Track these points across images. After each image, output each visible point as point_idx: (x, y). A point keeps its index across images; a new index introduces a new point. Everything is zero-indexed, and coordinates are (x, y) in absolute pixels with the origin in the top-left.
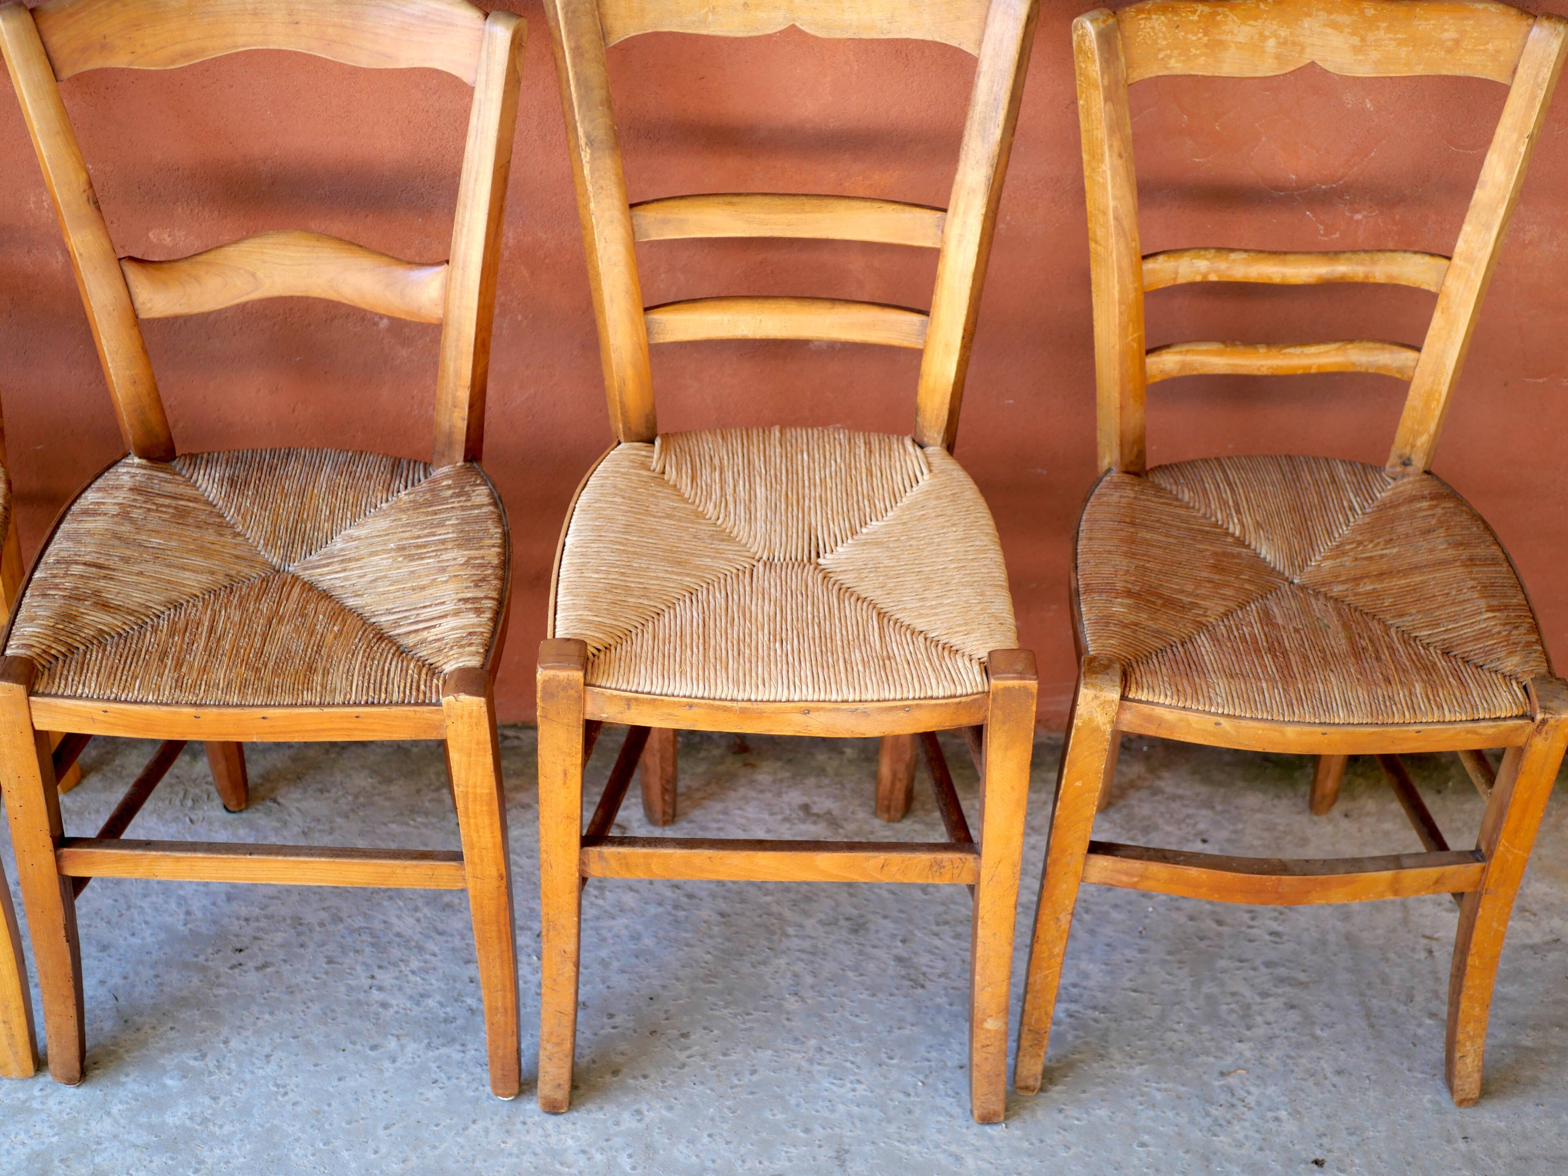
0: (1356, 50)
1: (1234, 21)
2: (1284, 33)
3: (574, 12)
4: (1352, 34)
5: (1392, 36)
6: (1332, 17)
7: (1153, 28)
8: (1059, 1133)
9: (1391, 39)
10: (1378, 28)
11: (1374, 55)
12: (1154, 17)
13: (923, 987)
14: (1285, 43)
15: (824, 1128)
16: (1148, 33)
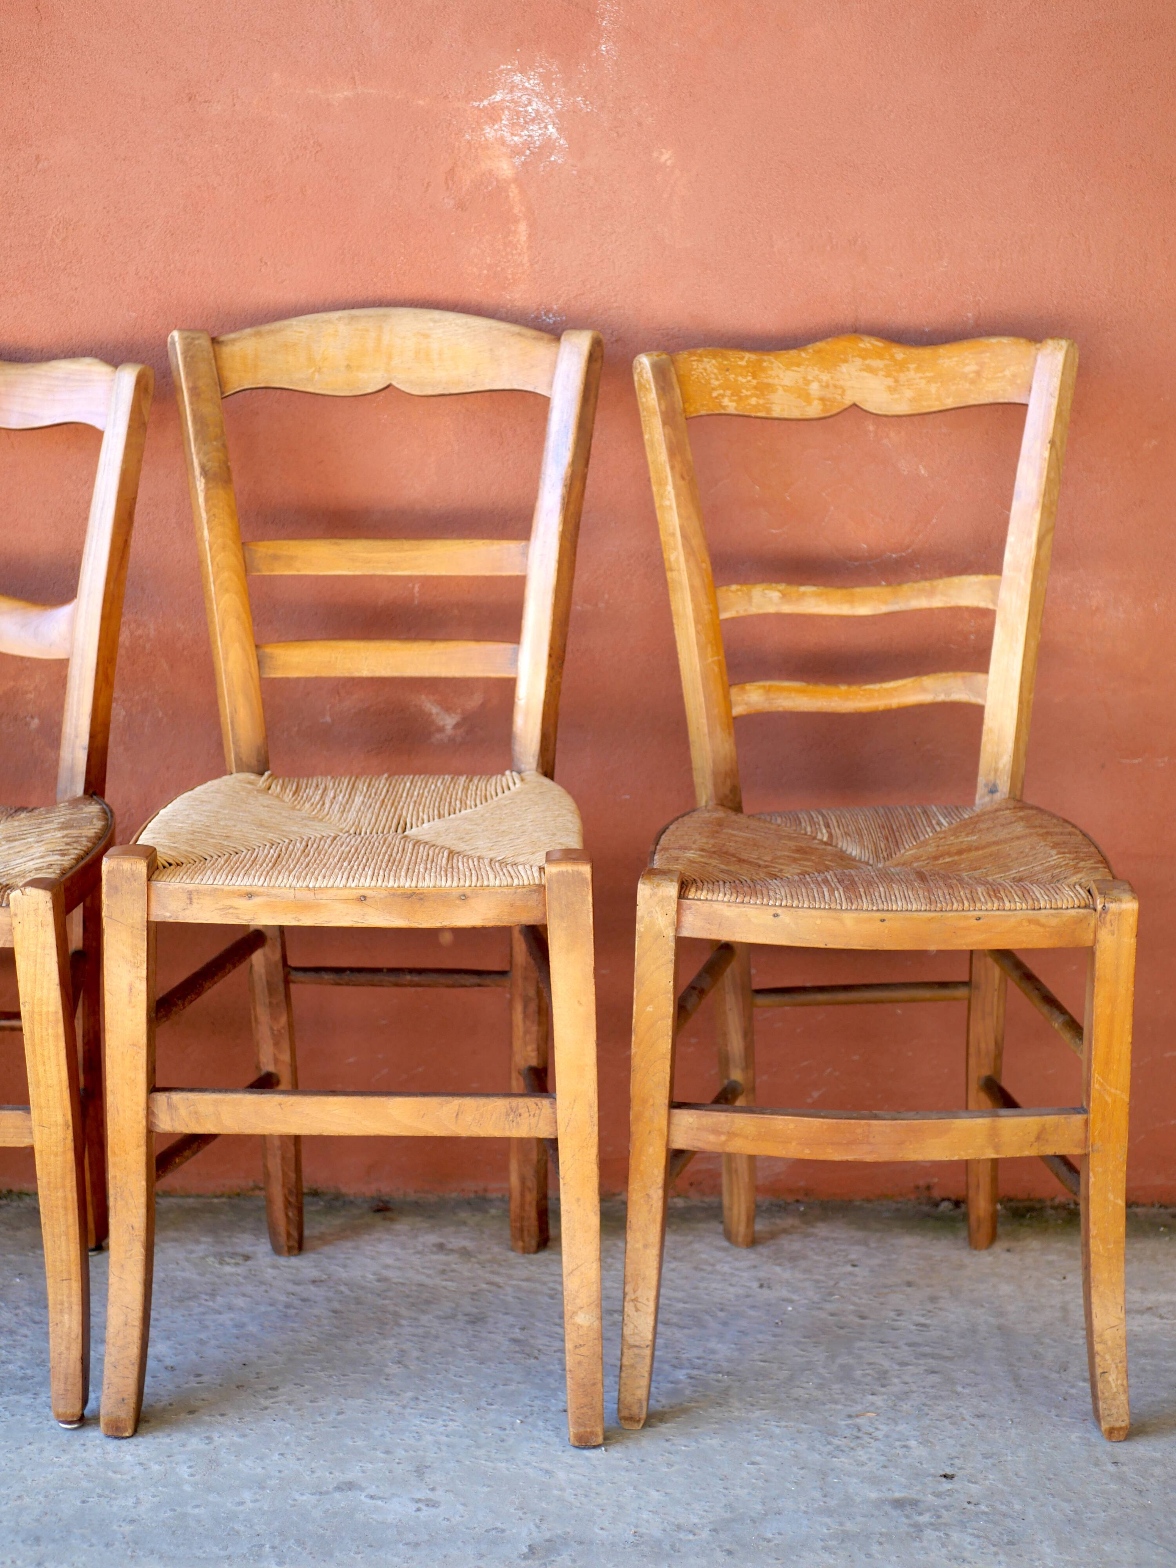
0: (891, 389)
1: (779, 368)
2: (825, 377)
3: (192, 357)
4: (887, 376)
5: (920, 375)
6: (867, 362)
7: (705, 369)
8: (662, 1455)
9: (921, 378)
10: (908, 369)
11: (909, 394)
12: (705, 360)
13: (536, 1358)
14: (827, 386)
15: (406, 1451)
16: (701, 373)
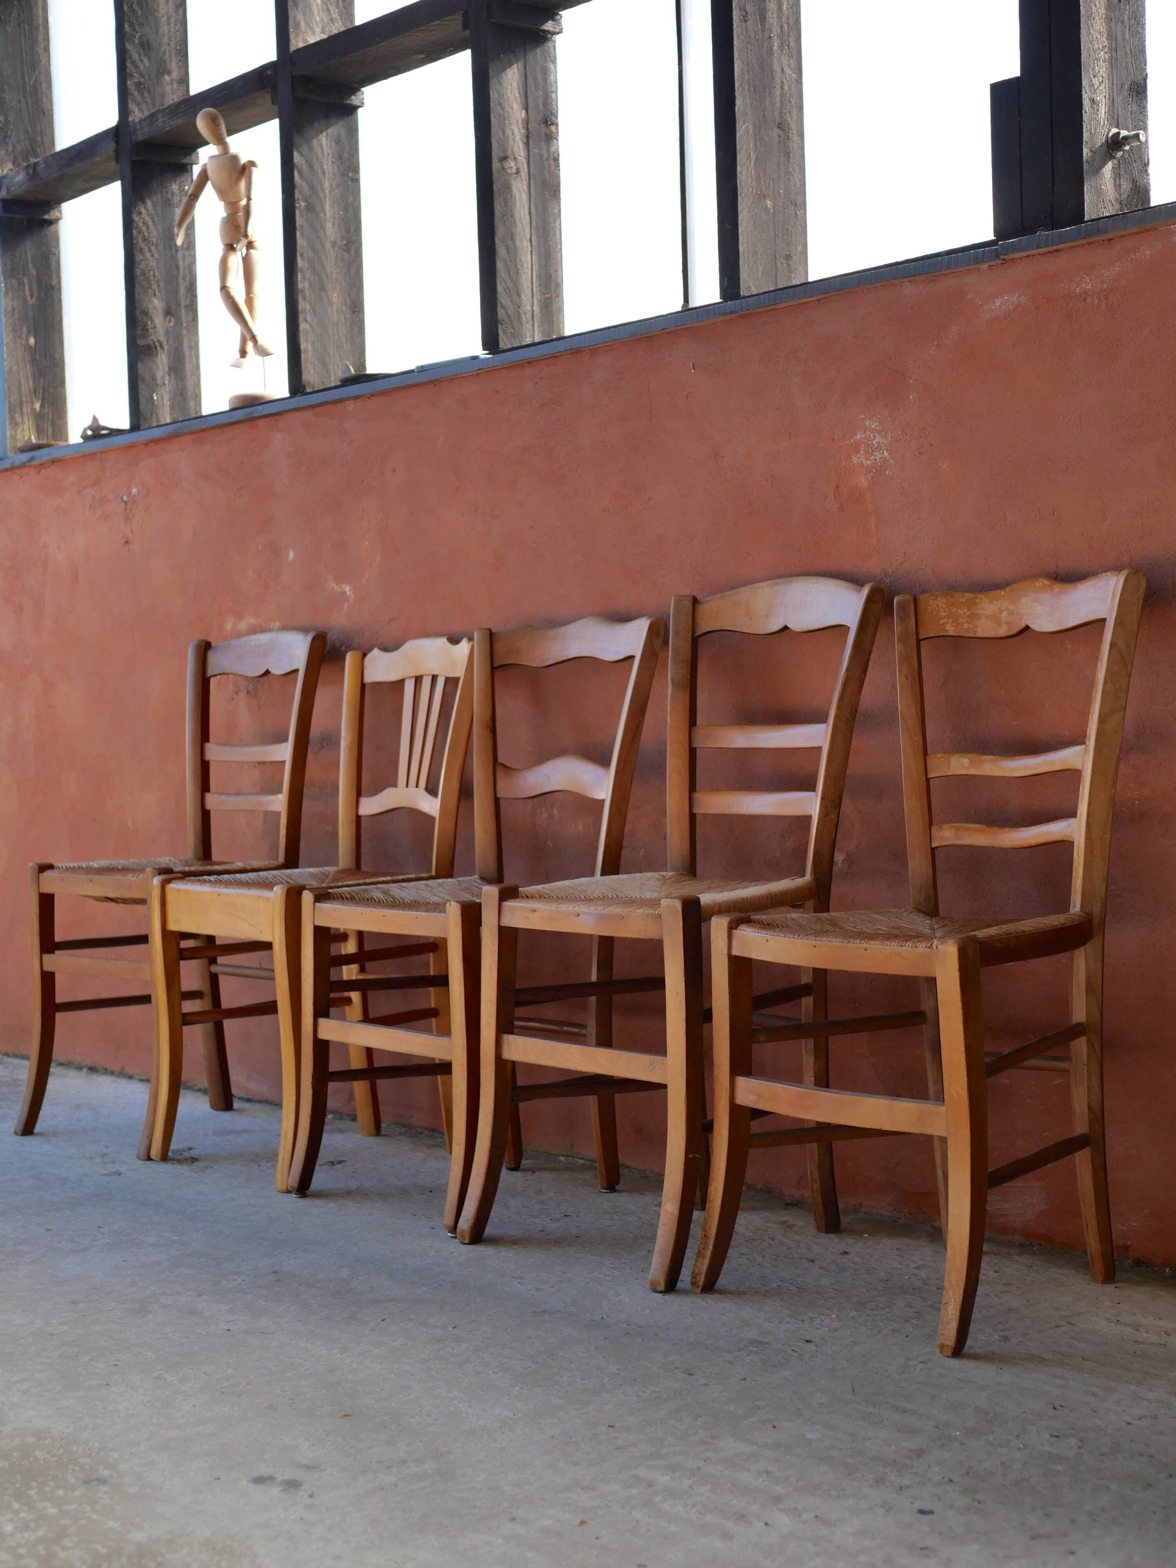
0: (1049, 614)
1: (986, 603)
2: (1011, 607)
4: (1048, 604)
5: (1066, 602)
6: (1038, 595)
7: (937, 605)
10: (1059, 600)
11: (1058, 617)
14: (1013, 614)
16: (935, 608)
